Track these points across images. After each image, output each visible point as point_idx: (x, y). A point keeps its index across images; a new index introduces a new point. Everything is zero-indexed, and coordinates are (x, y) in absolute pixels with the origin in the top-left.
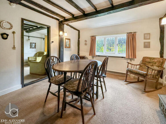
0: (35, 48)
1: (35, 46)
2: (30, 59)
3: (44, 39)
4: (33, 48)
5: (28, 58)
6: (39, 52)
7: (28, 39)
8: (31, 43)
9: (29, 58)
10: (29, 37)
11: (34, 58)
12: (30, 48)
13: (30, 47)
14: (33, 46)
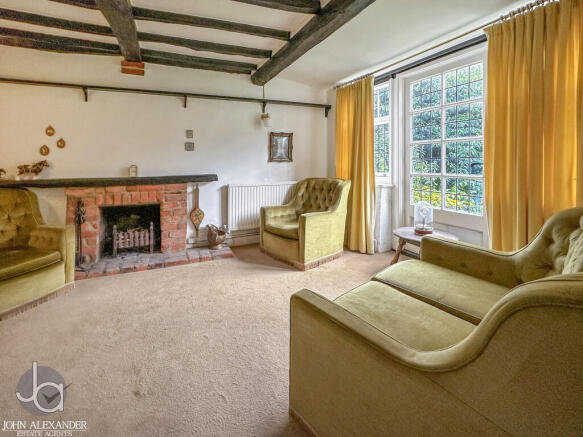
0: (291, 160)
1: (290, 147)
2: (271, 222)
3: (328, 108)
4: (281, 160)
5: (263, 211)
6: (308, 181)
7: (263, 117)
8: (272, 135)
9: (267, 214)
10: (264, 102)
11: (288, 212)
12: (271, 160)
13: (267, 158)
14: (281, 151)
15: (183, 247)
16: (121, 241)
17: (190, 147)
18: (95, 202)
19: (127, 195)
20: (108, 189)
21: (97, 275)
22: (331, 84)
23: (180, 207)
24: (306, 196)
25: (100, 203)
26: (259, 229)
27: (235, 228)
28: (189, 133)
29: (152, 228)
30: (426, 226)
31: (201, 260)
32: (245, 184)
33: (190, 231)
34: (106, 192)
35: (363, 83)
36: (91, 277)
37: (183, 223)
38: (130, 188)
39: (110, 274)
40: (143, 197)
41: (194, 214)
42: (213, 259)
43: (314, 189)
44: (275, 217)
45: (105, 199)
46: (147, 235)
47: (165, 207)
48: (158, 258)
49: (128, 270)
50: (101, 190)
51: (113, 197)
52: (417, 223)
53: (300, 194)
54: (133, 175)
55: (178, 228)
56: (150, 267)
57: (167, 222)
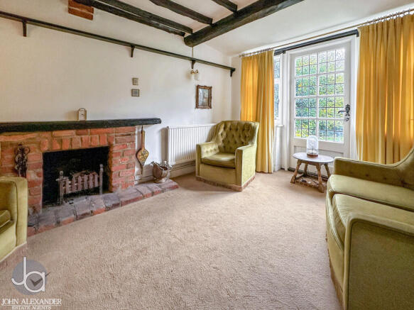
1: (210, 98)
2: (205, 156)
3: (233, 70)
5: (199, 147)
7: (191, 72)
8: (198, 87)
10: (193, 61)
12: (197, 107)
13: (194, 105)
15: (132, 184)
16: (68, 186)
17: (135, 93)
18: (39, 148)
19: (78, 138)
20: (56, 133)
21: (48, 227)
22: (238, 53)
23: (129, 148)
24: (225, 134)
25: (46, 149)
26: (194, 161)
27: (174, 163)
28: (135, 81)
29: (102, 170)
30: (314, 152)
31: (153, 194)
32: (180, 126)
33: (137, 169)
34: (53, 136)
35: (267, 55)
36: (42, 231)
37: (131, 162)
38: (80, 131)
39: (65, 223)
40: (94, 140)
41: (140, 154)
42: (163, 191)
43: (230, 129)
44: (207, 152)
45: (51, 144)
46: (96, 176)
47: (115, 149)
48: (111, 198)
49: (84, 215)
50: (47, 134)
51: (61, 142)
52: (309, 149)
53: (220, 133)
54: (81, 118)
55: (127, 168)
56: (108, 209)
57: (117, 163)
